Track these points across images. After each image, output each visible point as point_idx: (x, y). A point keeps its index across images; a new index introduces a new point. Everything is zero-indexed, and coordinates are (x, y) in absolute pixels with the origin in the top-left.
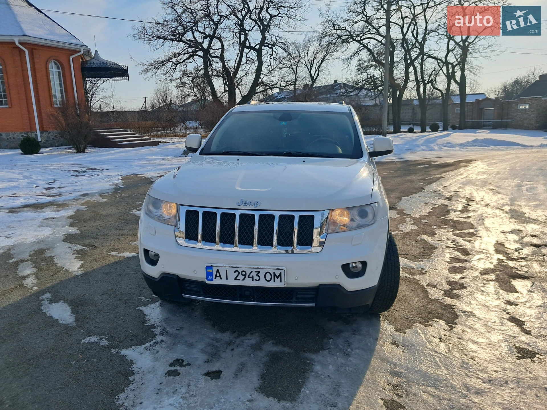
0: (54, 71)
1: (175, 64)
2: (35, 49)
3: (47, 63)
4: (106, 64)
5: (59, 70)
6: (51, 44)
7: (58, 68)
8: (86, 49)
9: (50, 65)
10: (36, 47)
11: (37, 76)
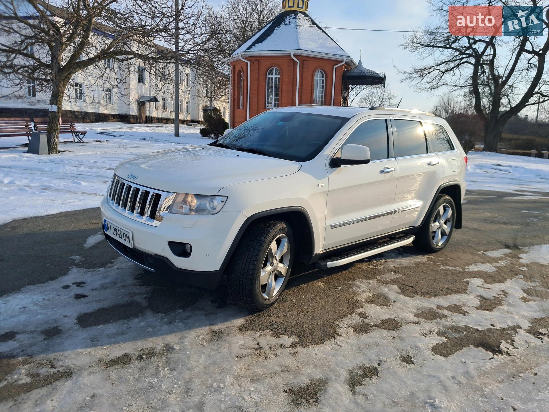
0: (319, 78)
1: (442, 72)
2: (306, 60)
3: (314, 72)
4: (364, 72)
5: (323, 79)
6: (319, 55)
7: (323, 77)
8: (349, 59)
9: (316, 74)
10: (306, 59)
11: (304, 83)
